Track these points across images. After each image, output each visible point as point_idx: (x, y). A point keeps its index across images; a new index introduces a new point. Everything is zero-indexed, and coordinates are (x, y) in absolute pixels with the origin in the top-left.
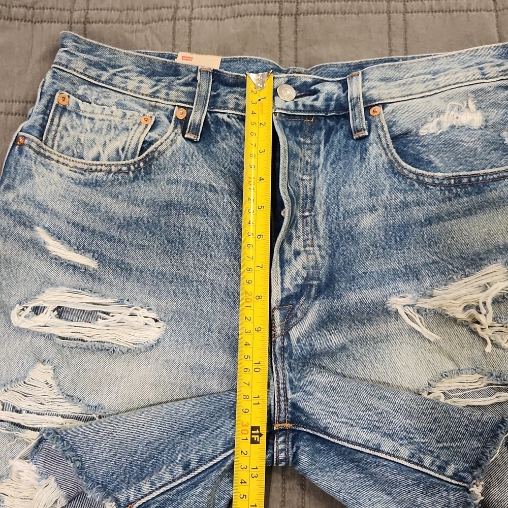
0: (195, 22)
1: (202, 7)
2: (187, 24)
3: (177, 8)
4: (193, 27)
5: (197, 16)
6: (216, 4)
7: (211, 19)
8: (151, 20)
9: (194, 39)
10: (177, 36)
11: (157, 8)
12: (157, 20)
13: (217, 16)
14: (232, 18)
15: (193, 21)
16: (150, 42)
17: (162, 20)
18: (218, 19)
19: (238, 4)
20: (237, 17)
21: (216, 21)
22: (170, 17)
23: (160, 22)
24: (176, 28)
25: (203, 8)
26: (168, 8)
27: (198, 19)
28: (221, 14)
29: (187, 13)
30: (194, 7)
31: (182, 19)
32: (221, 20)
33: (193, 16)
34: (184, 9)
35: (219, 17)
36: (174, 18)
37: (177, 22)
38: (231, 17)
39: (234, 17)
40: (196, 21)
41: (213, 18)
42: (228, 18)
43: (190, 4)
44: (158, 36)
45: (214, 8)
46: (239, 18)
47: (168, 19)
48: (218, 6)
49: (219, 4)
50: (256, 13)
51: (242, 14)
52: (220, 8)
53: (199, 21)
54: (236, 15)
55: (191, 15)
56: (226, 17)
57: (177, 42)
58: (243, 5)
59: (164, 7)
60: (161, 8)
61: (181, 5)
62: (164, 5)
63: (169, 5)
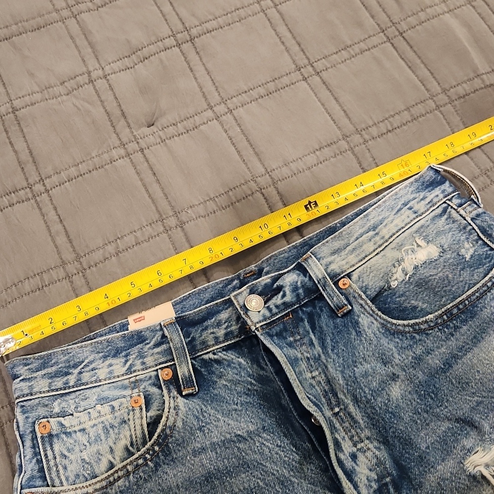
0: (110, 78)
1: (110, 64)
2: (105, 81)
3: (89, 73)
4: (110, 82)
5: (110, 72)
6: (121, 57)
7: (123, 70)
8: (71, 90)
9: (116, 90)
10: (100, 94)
11: (72, 79)
12: (77, 88)
13: (127, 66)
14: (141, 63)
15: (108, 77)
16: (80, 107)
17: (81, 86)
18: (129, 69)
19: (140, 50)
20: (144, 60)
21: (127, 70)
22: (87, 82)
23: (80, 88)
24: (97, 88)
25: (112, 64)
26: (81, 75)
27: (112, 74)
28: (130, 64)
29: (100, 72)
30: (103, 66)
31: (98, 79)
32: (131, 68)
33: (106, 73)
34: (96, 71)
35: (129, 66)
36: (91, 81)
37: (94, 83)
38: (139, 62)
39: (141, 61)
40: (110, 76)
41: (124, 69)
42: (136, 64)
43: (99, 65)
44: (83, 100)
45: (121, 61)
46: (146, 61)
47: (86, 84)
48: (124, 58)
49: (124, 56)
50: (158, 51)
51: (147, 57)
52: (126, 58)
53: (113, 75)
54: (142, 60)
55: (104, 73)
56: (134, 64)
57: (103, 98)
58: (144, 49)
59: (78, 76)
60: (75, 78)
61: (91, 69)
62: (77, 74)
63: (81, 73)
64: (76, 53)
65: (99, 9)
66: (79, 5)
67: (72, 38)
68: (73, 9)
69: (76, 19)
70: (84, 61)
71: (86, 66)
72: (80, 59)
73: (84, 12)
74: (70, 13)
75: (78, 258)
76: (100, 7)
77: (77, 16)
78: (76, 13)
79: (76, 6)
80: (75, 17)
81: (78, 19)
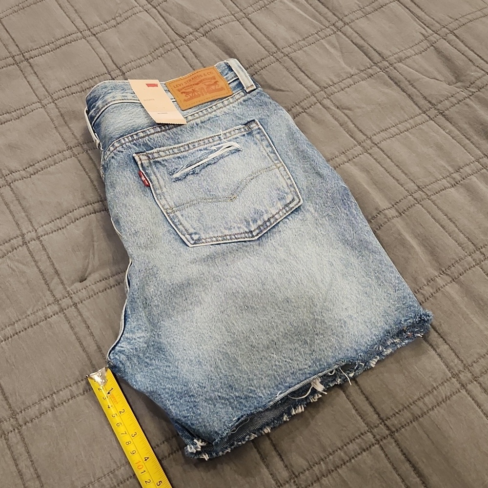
0: (43, 239)
1: (42, 226)
2: (38, 242)
3: (23, 235)
4: (43, 243)
5: (42, 233)
6: (53, 219)
7: (55, 231)
8: (6, 252)
9: (49, 250)
10: (34, 255)
11: (6, 242)
12: (11, 250)
13: (58, 227)
14: (72, 224)
15: (41, 238)
16: (14, 268)
17: (16, 248)
18: (60, 229)
19: (71, 212)
20: (75, 221)
21: (59, 231)
22: (21, 244)
23: (15, 250)
24: (31, 249)
25: (44, 226)
26: (15, 238)
27: (45, 235)
28: (61, 224)
29: (34, 234)
30: (36, 228)
31: (32, 241)
32: (63, 228)
33: (39, 235)
34: (29, 233)
35: (61, 227)
36: (25, 243)
37: (28, 244)
38: (70, 223)
39: (72, 222)
40: (43, 237)
41: (56, 229)
42: (68, 225)
43: (32, 228)
44: (18, 261)
45: (53, 222)
46: (77, 221)
47: (20, 246)
48: (56, 220)
49: (56, 218)
50: (89, 213)
51: (78, 218)
52: (58, 220)
53: (46, 236)
54: (74, 220)
55: (37, 235)
56: (66, 224)
57: (37, 258)
58: (75, 211)
59: (12, 239)
60: (9, 241)
61: (25, 231)
62: (11, 237)
63: (15, 236)
64: (10, 217)
65: (32, 176)
66: (13, 174)
67: (6, 204)
68: (8, 178)
69: (10, 187)
70: (18, 224)
71: (19, 229)
72: (14, 223)
73: (17, 180)
74: (5, 182)
75: (14, 415)
76: (32, 174)
77: (11, 184)
78: (10, 181)
79: (10, 175)
80: (9, 185)
81: (12, 187)
